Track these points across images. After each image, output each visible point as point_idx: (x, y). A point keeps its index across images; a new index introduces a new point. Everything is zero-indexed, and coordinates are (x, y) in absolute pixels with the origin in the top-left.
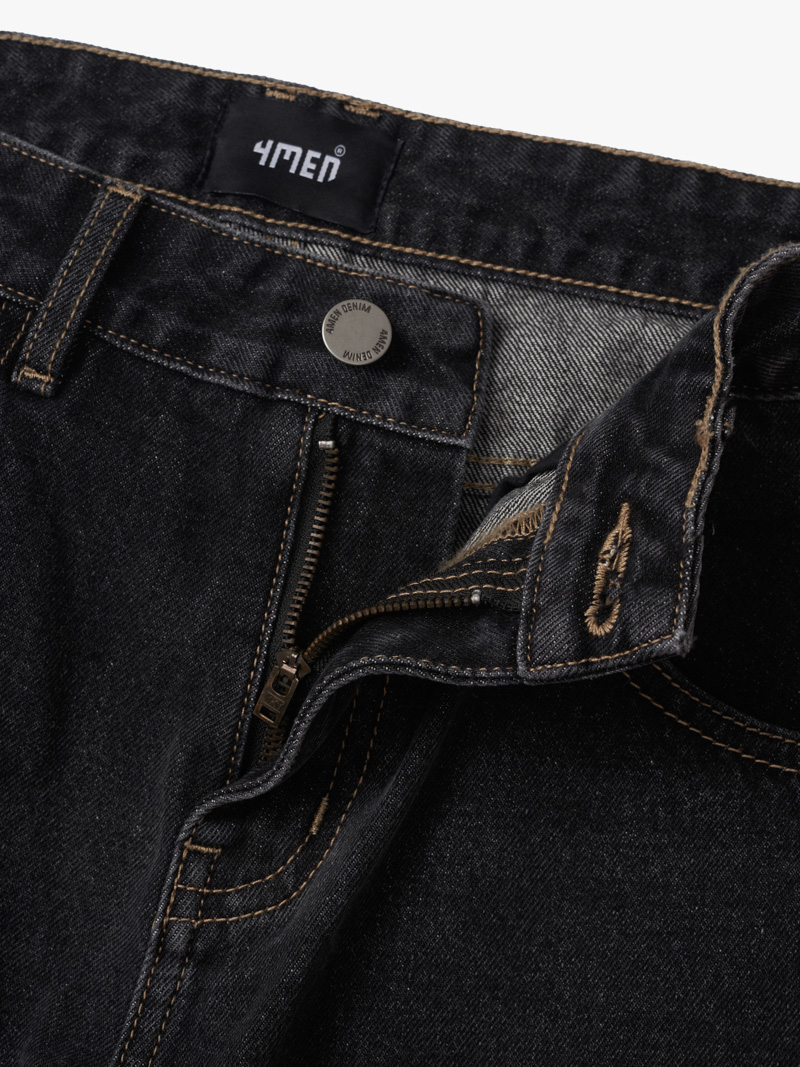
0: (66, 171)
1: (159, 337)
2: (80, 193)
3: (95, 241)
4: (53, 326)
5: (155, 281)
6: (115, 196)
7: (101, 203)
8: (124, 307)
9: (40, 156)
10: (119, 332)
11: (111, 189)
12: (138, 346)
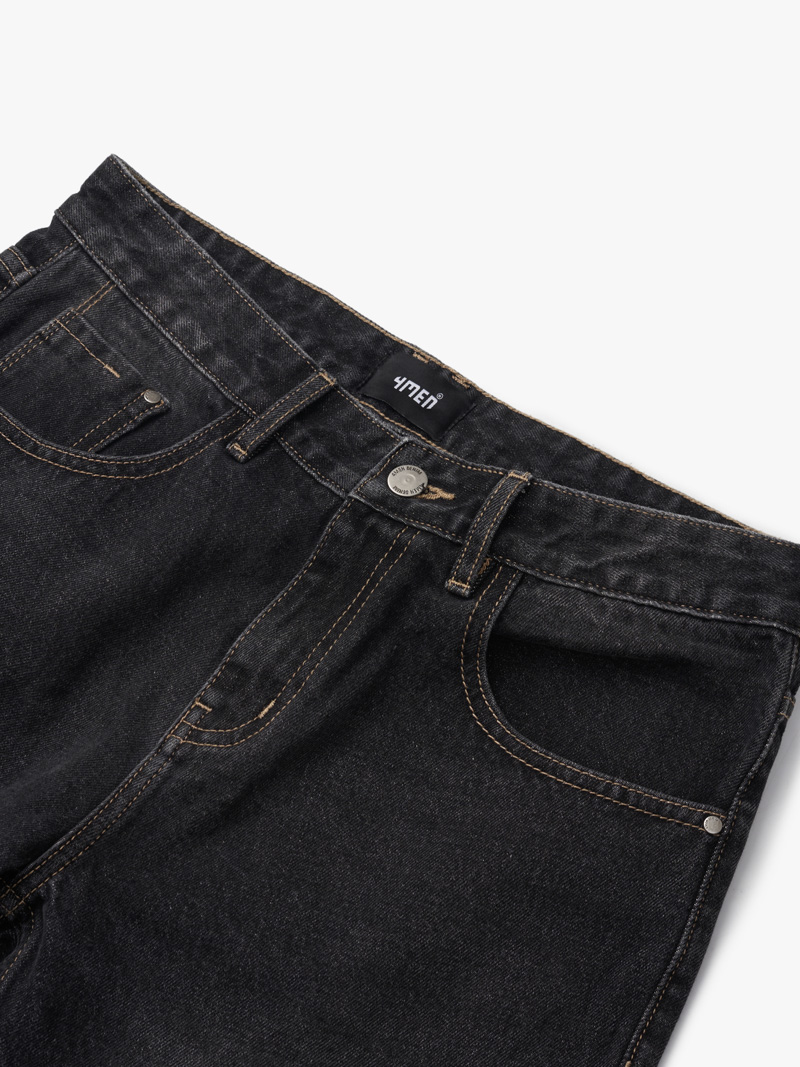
0: (301, 357)
1: (310, 455)
2: (303, 370)
3: (300, 396)
4: (259, 429)
5: (321, 427)
6: (321, 377)
7: (312, 379)
8: (300, 433)
9: (291, 343)
10: (291, 444)
11: (321, 374)
12: (297, 455)
